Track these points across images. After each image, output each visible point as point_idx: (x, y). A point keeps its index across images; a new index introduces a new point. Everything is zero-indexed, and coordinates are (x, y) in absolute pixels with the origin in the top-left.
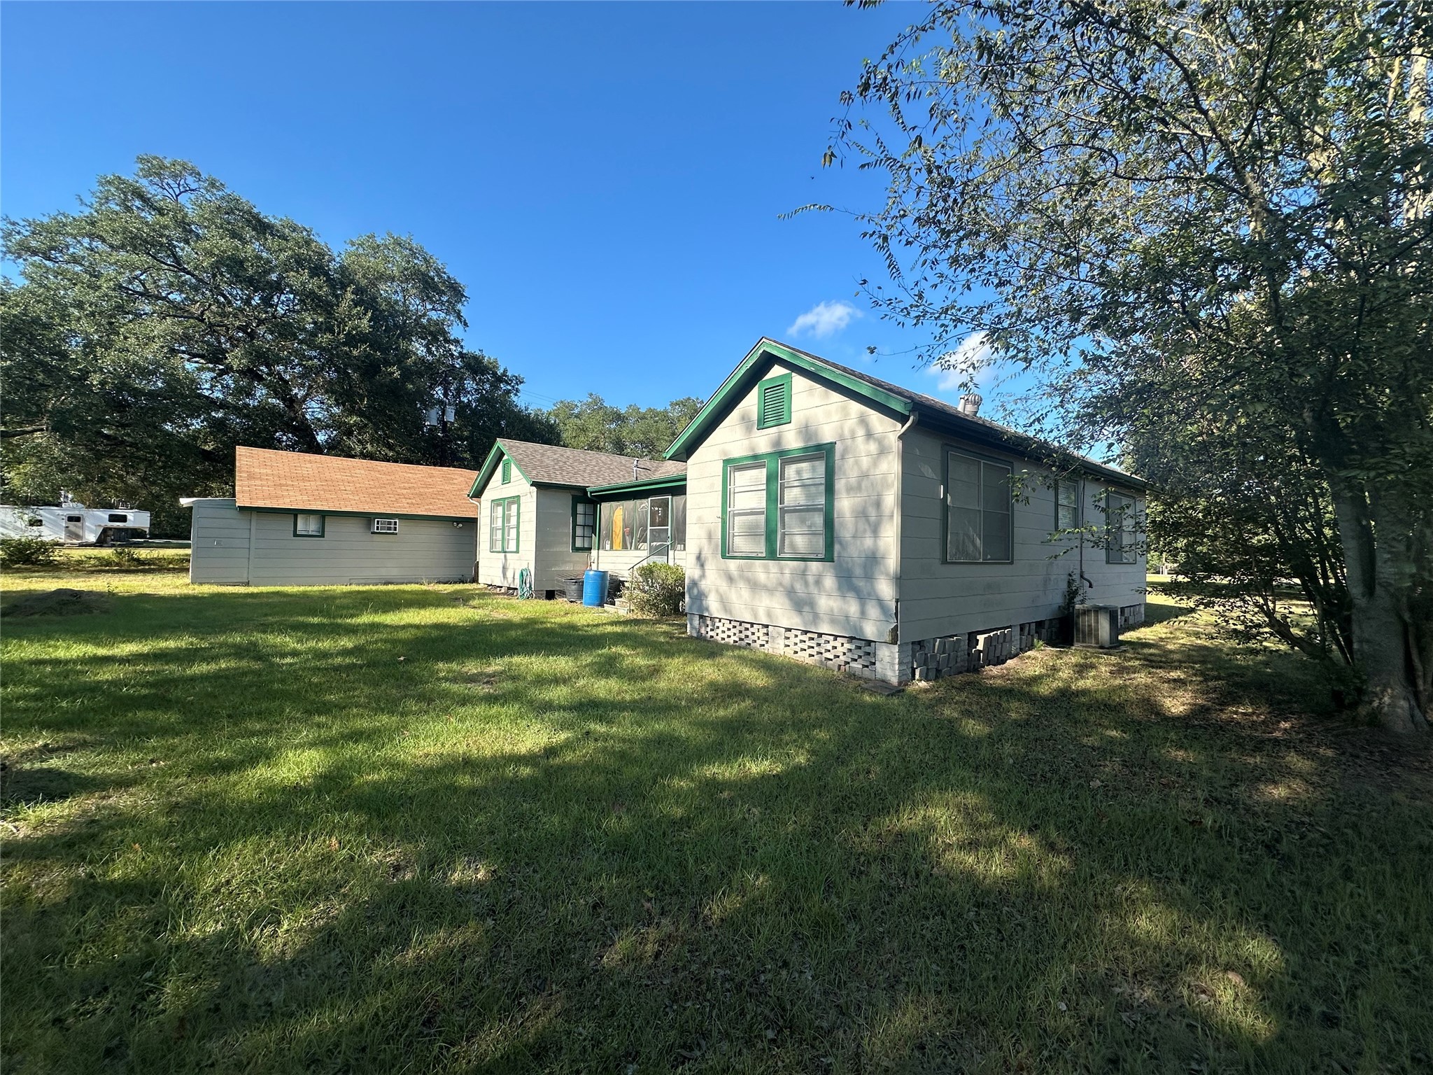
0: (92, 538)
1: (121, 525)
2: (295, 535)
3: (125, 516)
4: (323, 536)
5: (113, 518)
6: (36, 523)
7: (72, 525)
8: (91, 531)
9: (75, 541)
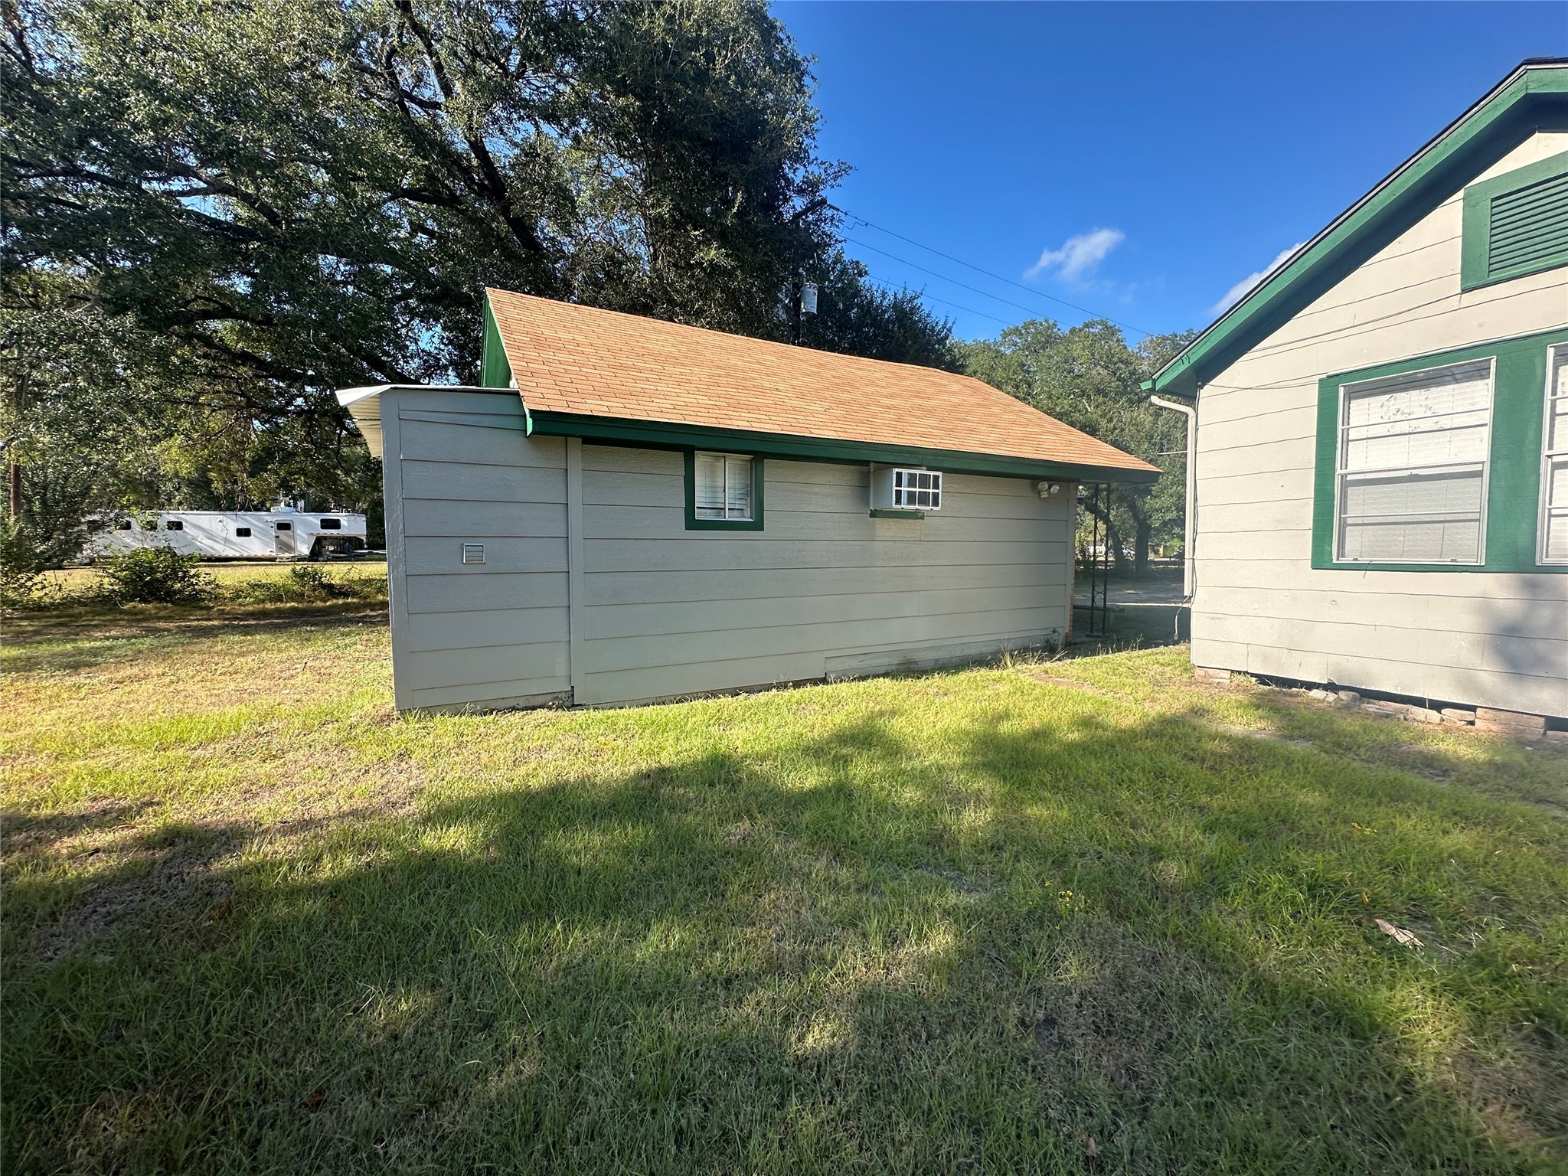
0: (305, 550)
1: (335, 532)
2: (692, 523)
3: (338, 521)
4: (758, 525)
5: (326, 524)
6: (243, 533)
7: (282, 534)
8: (304, 542)
9: (287, 555)
